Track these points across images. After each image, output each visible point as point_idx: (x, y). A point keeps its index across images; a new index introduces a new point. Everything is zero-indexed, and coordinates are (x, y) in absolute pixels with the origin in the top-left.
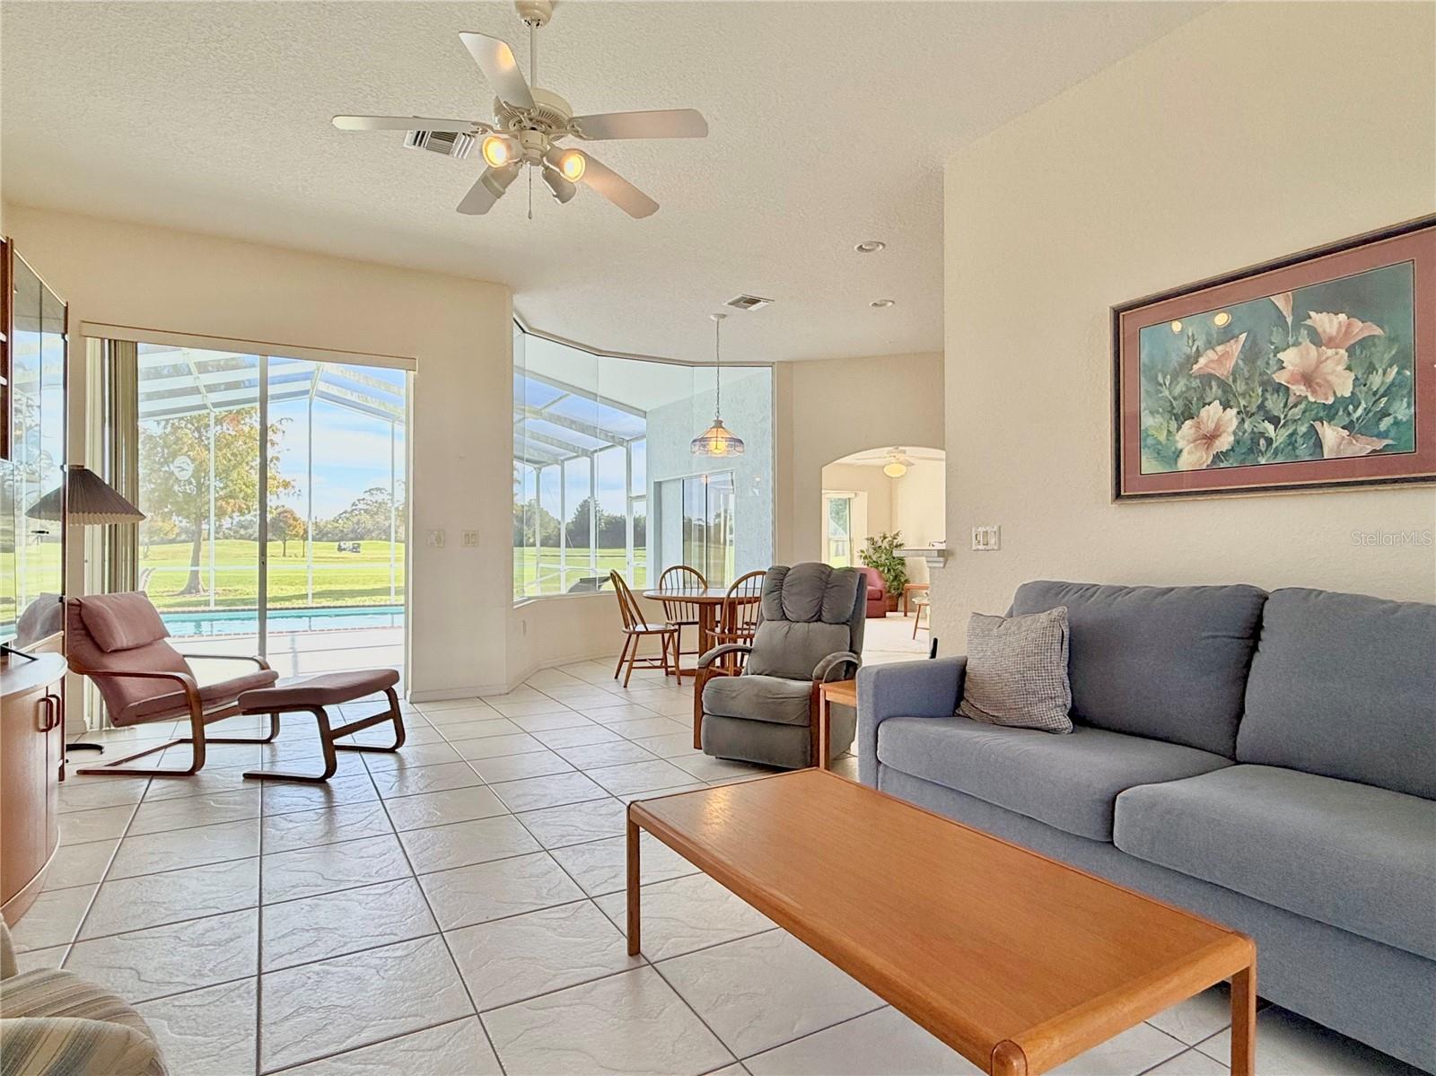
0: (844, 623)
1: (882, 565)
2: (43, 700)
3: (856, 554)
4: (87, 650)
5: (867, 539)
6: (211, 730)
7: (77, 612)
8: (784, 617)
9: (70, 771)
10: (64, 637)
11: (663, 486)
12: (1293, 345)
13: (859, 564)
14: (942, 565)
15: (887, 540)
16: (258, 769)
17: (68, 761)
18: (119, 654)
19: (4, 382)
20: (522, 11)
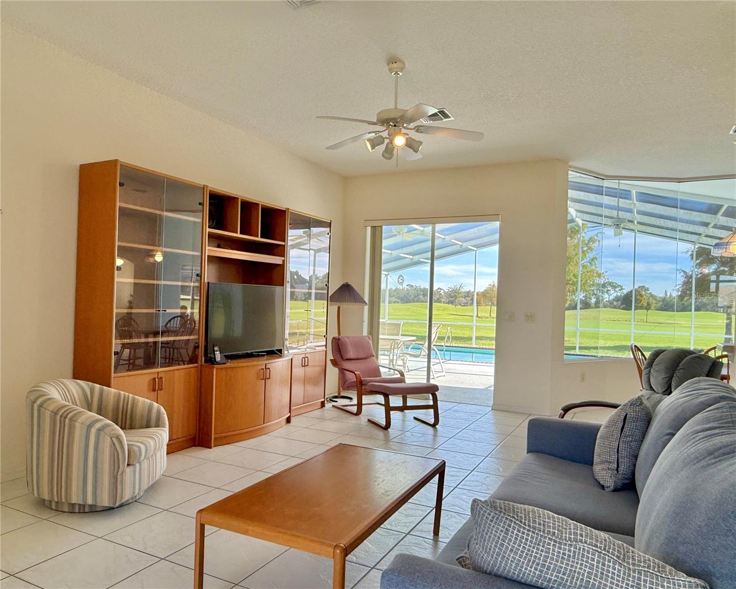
8: (652, 389)
9: (329, 405)
17: (337, 402)
18: (350, 361)
19: (283, 258)
20: (391, 71)
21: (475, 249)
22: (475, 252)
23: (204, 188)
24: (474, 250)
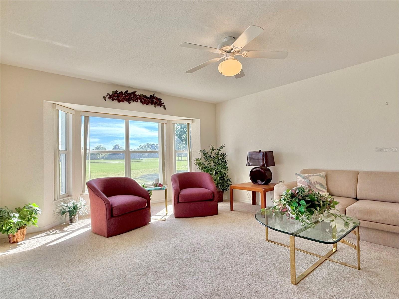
1: (211, 169)
3: (194, 162)
5: (200, 151)
13: (195, 169)
15: (215, 151)
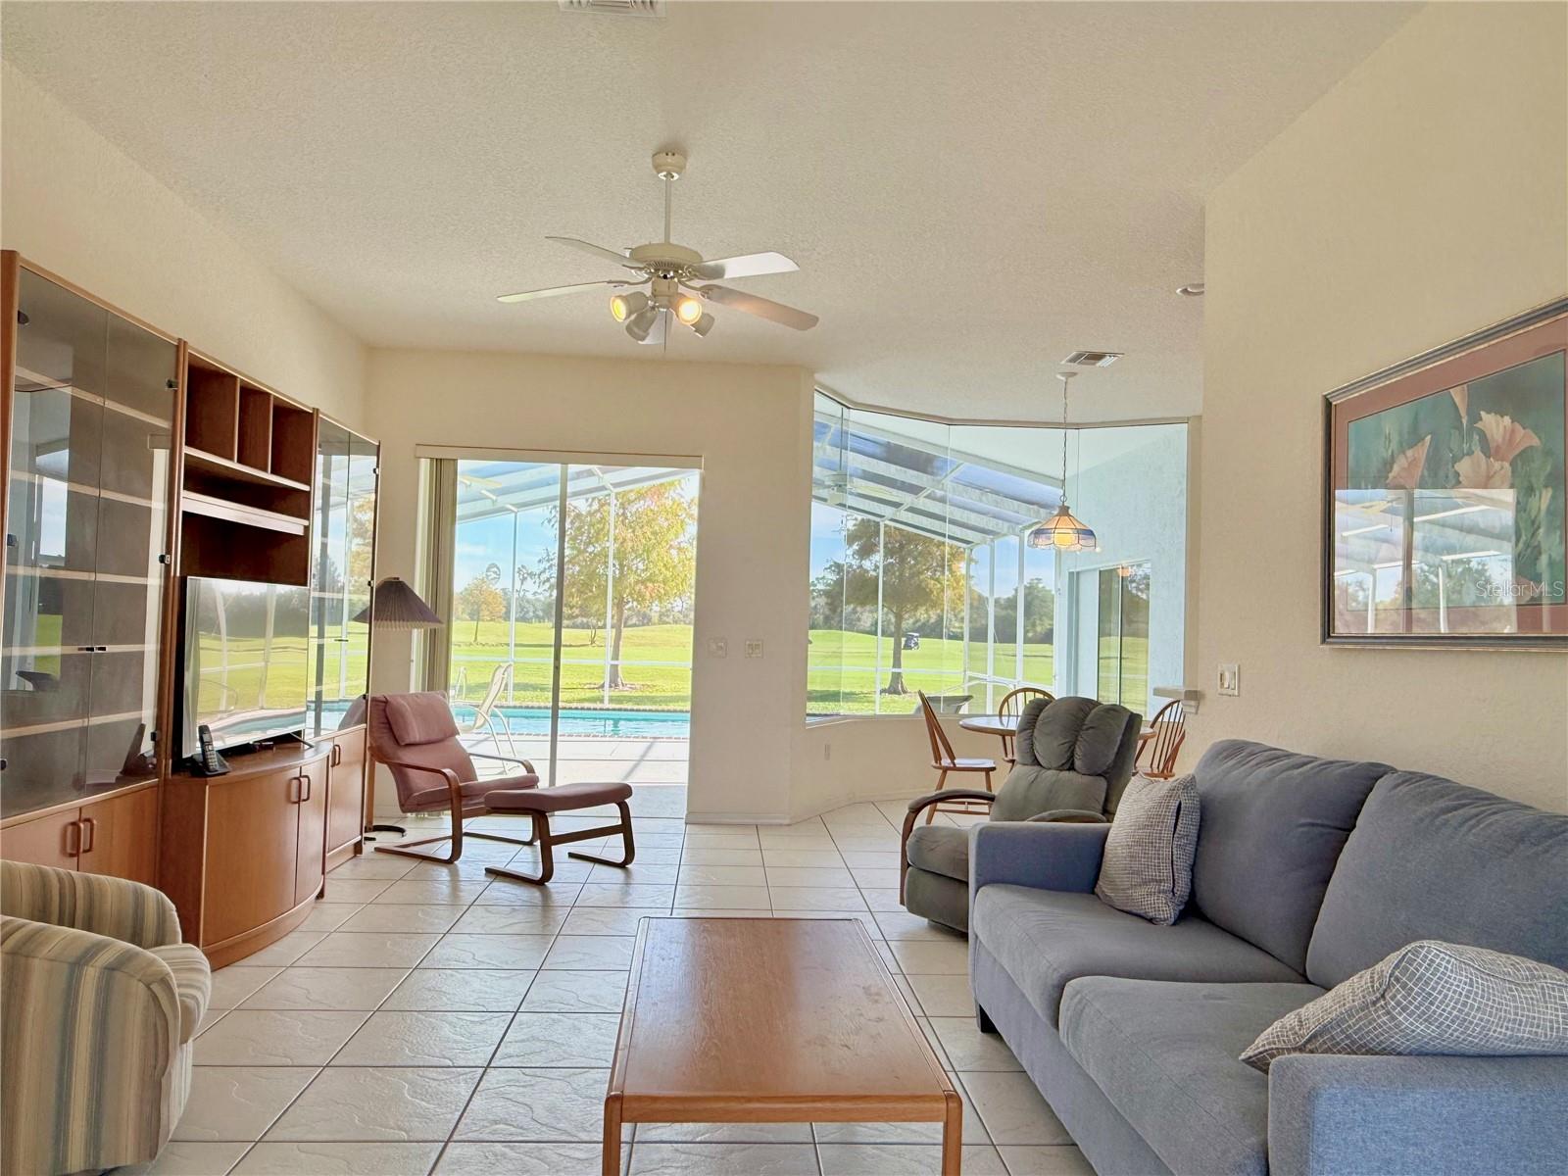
0: (1100, 775)
2: (295, 778)
4: (387, 742)
6: (468, 825)
7: (381, 708)
8: (1036, 762)
9: (368, 847)
10: (366, 729)
11: (1082, 578)
12: (1468, 454)
14: (1194, 710)
16: (500, 867)
17: (374, 839)
18: (413, 748)
19: (306, 523)
20: (658, 168)
21: (516, 510)
22: (513, 515)
23: (180, 346)
24: (513, 511)
